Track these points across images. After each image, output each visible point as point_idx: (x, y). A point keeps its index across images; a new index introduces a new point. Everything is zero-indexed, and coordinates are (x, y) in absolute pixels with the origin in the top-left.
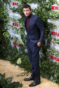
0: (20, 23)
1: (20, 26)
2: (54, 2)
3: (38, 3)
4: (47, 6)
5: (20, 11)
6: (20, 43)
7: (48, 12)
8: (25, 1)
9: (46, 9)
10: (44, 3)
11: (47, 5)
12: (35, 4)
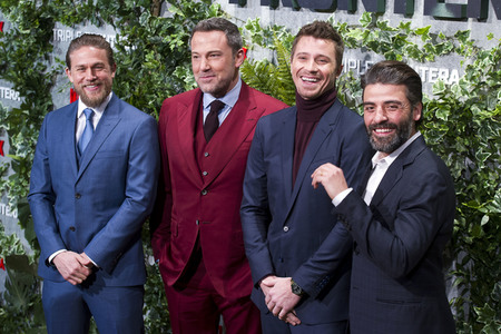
0: (11, 133)
1: (13, 150)
2: (207, 14)
3: (116, 20)
4: (167, 39)
5: (12, 64)
6: (14, 247)
7: (176, 73)
8: (44, 8)
9: (162, 53)
10: (156, 23)
11: (171, 31)
12: (100, 25)
